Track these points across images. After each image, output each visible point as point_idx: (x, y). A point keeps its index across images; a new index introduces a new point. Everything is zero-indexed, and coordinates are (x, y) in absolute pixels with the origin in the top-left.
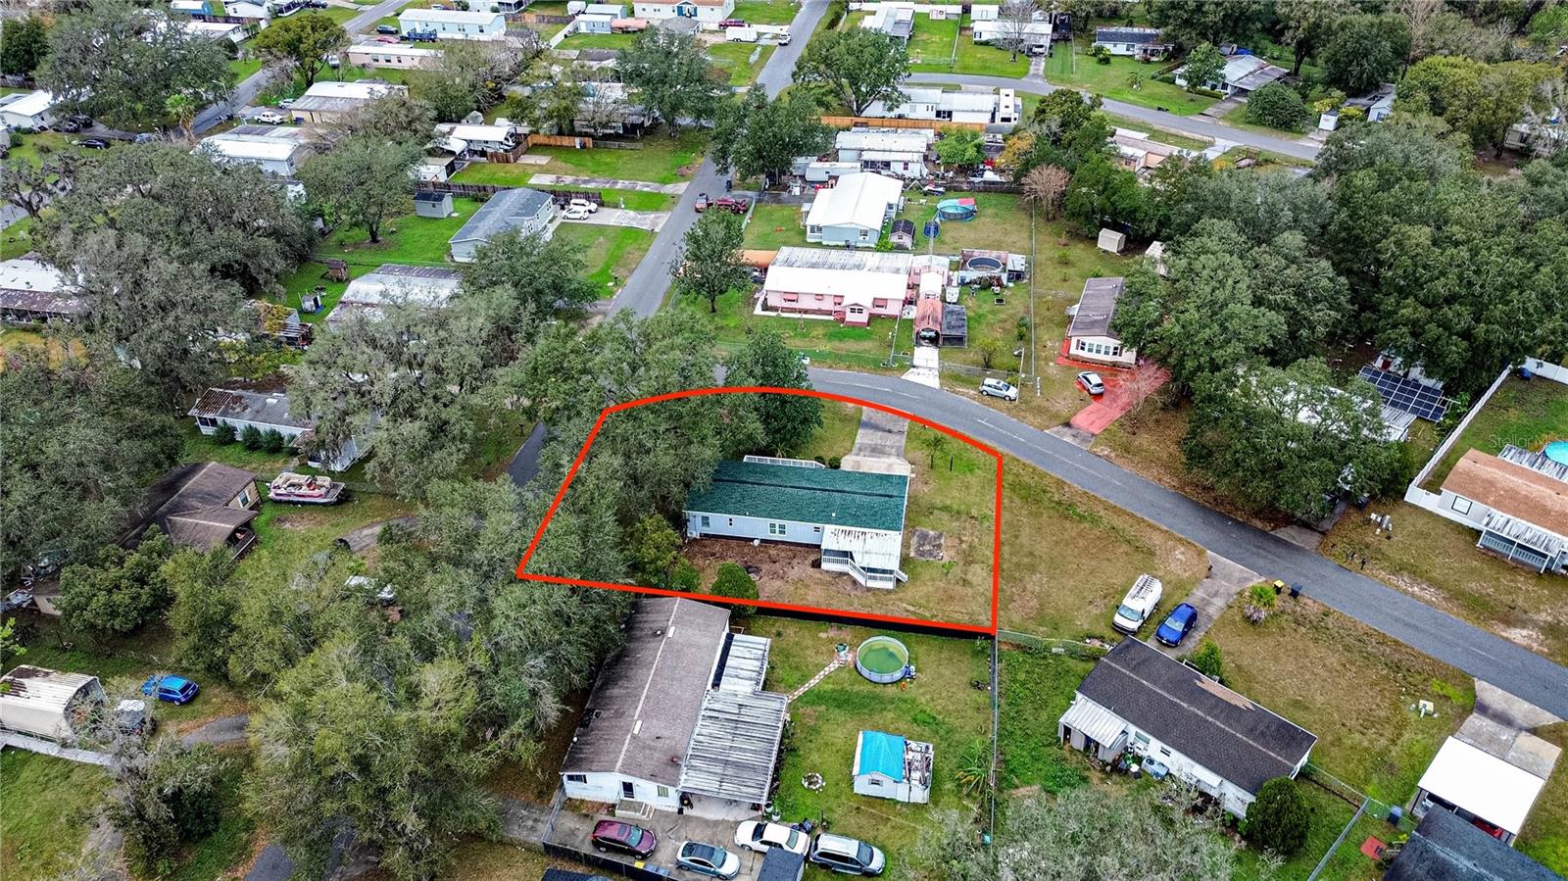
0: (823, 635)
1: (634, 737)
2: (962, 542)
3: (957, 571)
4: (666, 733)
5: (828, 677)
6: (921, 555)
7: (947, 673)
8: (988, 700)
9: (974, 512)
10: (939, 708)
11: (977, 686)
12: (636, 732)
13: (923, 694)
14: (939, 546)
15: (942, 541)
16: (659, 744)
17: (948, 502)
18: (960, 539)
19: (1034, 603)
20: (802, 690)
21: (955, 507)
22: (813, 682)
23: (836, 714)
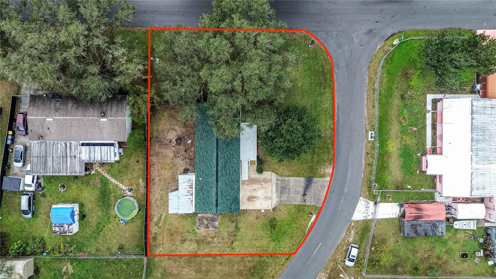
0: (141, 180)
1: (45, 119)
2: (213, 238)
3: (191, 236)
4: (52, 130)
5: (117, 186)
6: (199, 220)
7: (127, 235)
8: (113, 252)
9: (235, 244)
10: (107, 233)
11: (121, 248)
12: (47, 119)
13: (113, 226)
14: (207, 227)
15: (211, 229)
16: (46, 130)
17: (242, 230)
18: (214, 237)
19: (175, 272)
20: (108, 177)
21: (239, 234)
22: (113, 180)
23: (97, 192)
